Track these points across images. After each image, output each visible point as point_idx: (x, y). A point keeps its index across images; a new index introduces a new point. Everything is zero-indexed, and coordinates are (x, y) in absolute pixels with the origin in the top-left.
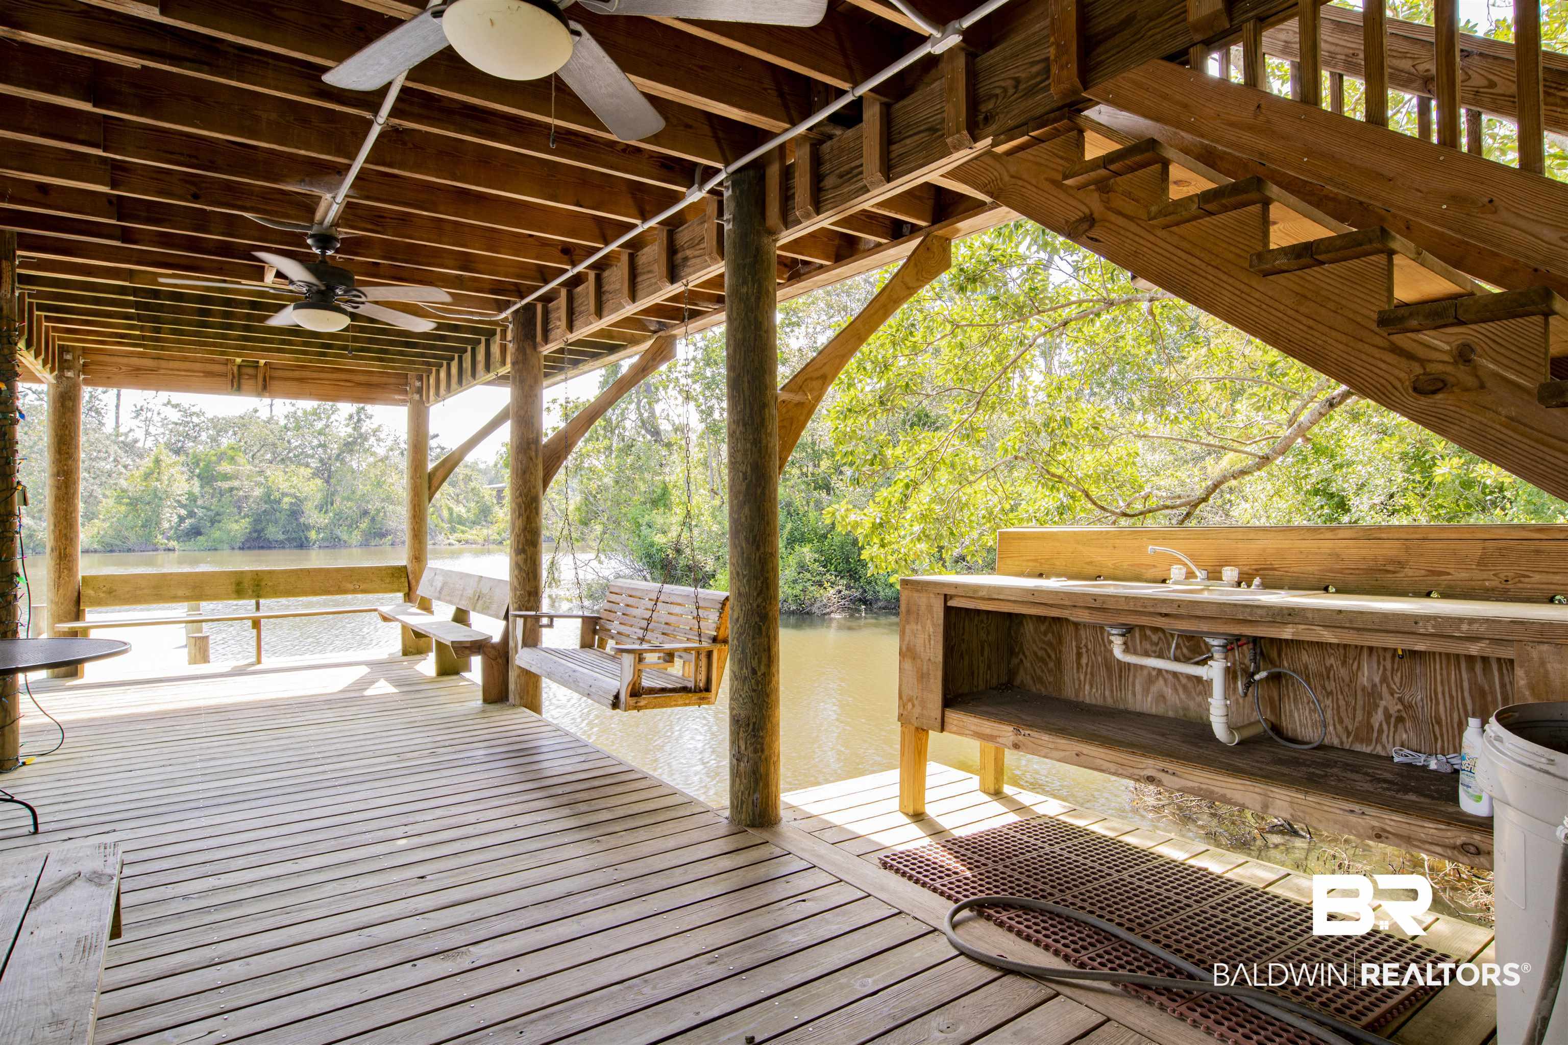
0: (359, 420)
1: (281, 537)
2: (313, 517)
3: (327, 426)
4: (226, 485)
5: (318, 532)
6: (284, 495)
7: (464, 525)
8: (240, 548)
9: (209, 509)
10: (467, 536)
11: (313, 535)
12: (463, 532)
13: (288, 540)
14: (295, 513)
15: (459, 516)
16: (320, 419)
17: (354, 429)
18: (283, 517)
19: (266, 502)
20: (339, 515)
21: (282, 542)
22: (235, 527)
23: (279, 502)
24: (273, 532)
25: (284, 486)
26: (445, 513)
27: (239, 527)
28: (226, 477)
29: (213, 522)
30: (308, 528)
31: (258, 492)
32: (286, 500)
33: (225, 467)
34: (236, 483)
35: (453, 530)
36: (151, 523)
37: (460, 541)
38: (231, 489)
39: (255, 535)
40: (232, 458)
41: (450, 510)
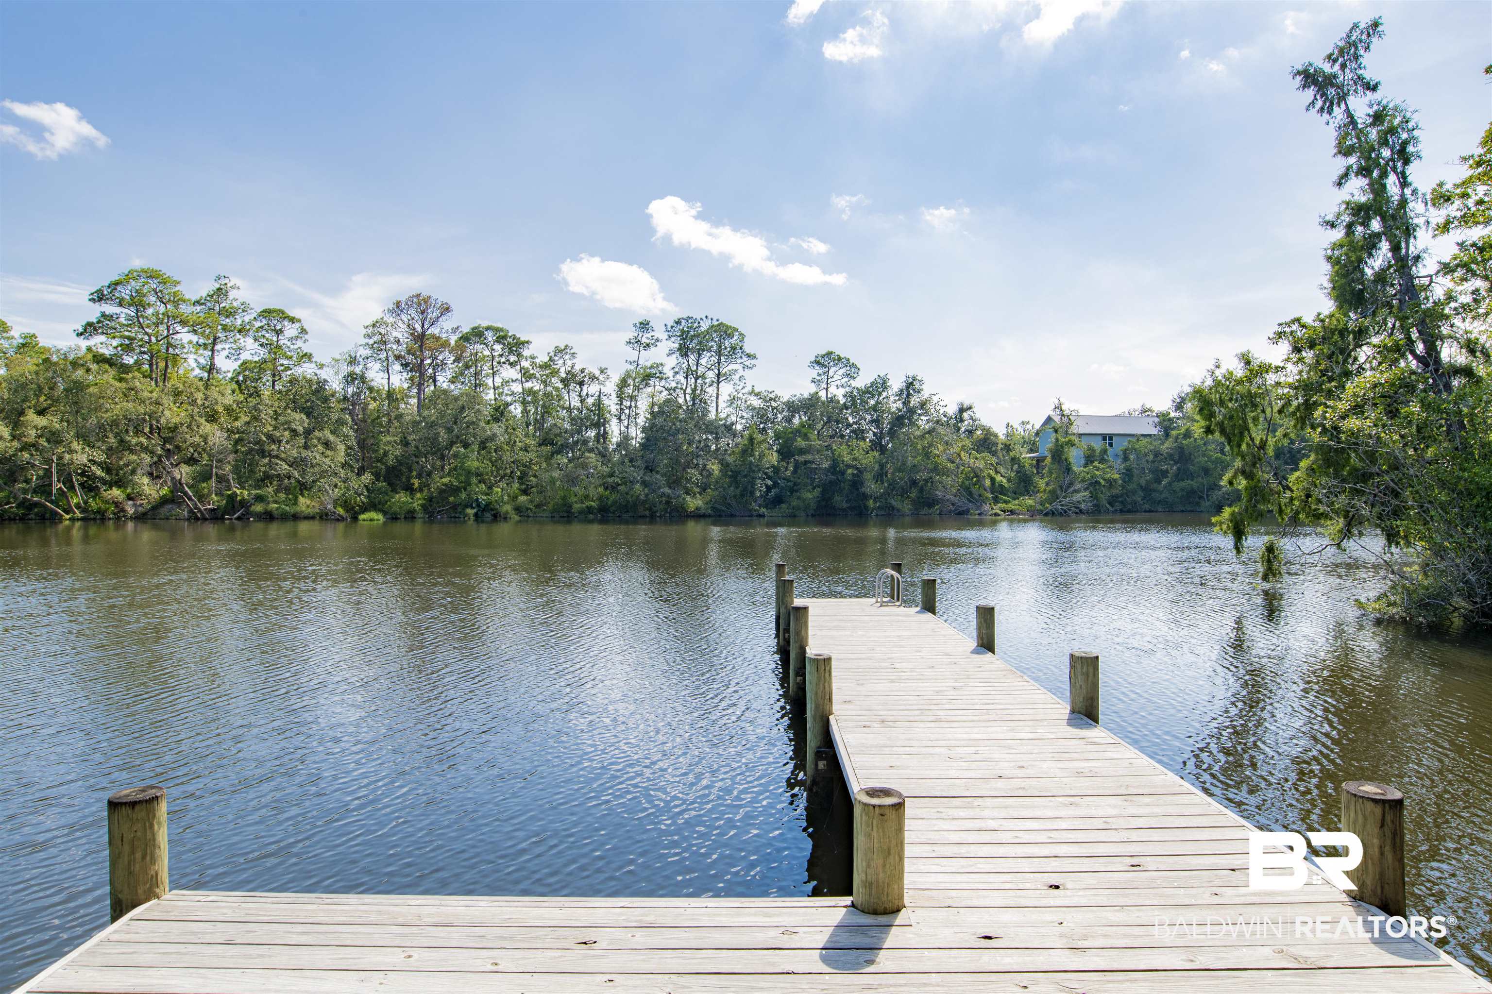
0: (909, 395)
1: (845, 505)
2: (871, 487)
3: (877, 403)
4: (801, 459)
5: (875, 502)
6: (849, 466)
7: (1005, 495)
8: (813, 516)
9: (789, 481)
10: (1010, 506)
11: (871, 503)
12: (1006, 502)
13: (850, 508)
14: (857, 483)
15: (1001, 486)
16: (873, 396)
17: (904, 403)
18: (846, 487)
19: (832, 474)
20: (892, 485)
21: (844, 510)
22: (809, 496)
23: (843, 473)
24: (839, 501)
25: (847, 458)
26: (988, 482)
27: (810, 495)
28: (802, 452)
29: (792, 491)
30: (865, 497)
31: (826, 465)
32: (849, 471)
33: (800, 442)
34: (809, 457)
35: (996, 500)
36: (748, 492)
37: (1004, 511)
38: (806, 462)
39: (824, 503)
40: (806, 435)
41: (993, 480)
